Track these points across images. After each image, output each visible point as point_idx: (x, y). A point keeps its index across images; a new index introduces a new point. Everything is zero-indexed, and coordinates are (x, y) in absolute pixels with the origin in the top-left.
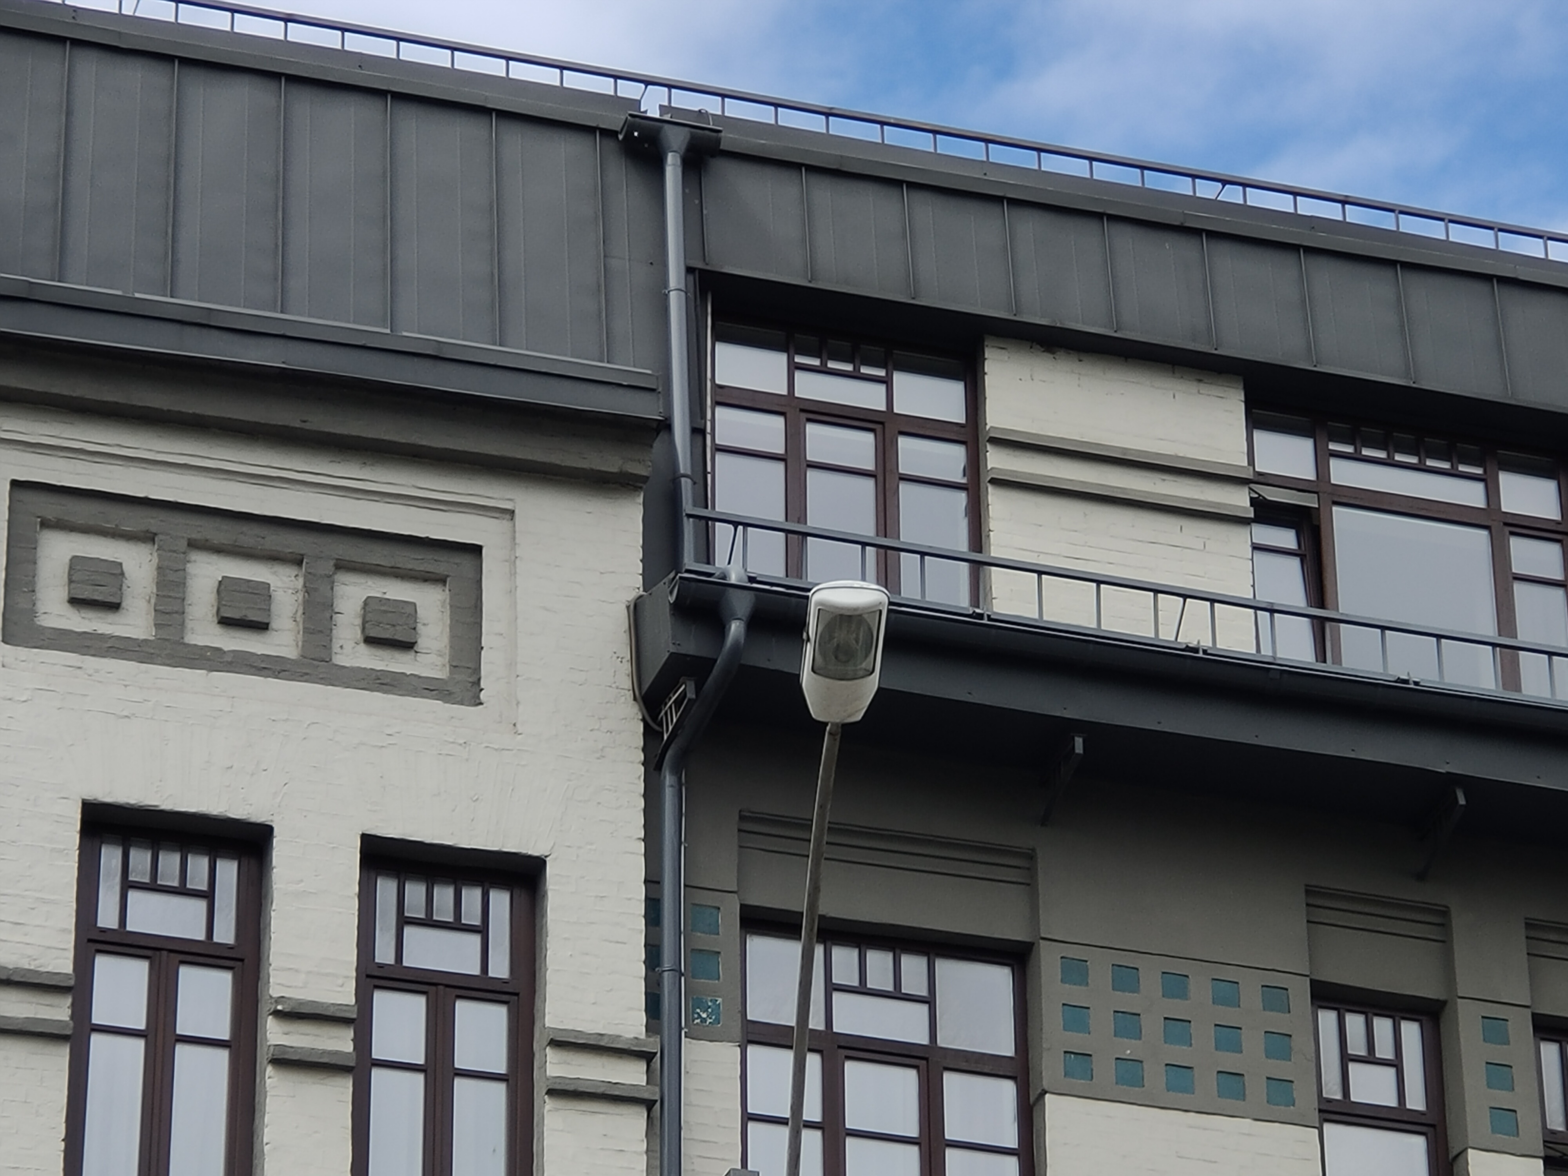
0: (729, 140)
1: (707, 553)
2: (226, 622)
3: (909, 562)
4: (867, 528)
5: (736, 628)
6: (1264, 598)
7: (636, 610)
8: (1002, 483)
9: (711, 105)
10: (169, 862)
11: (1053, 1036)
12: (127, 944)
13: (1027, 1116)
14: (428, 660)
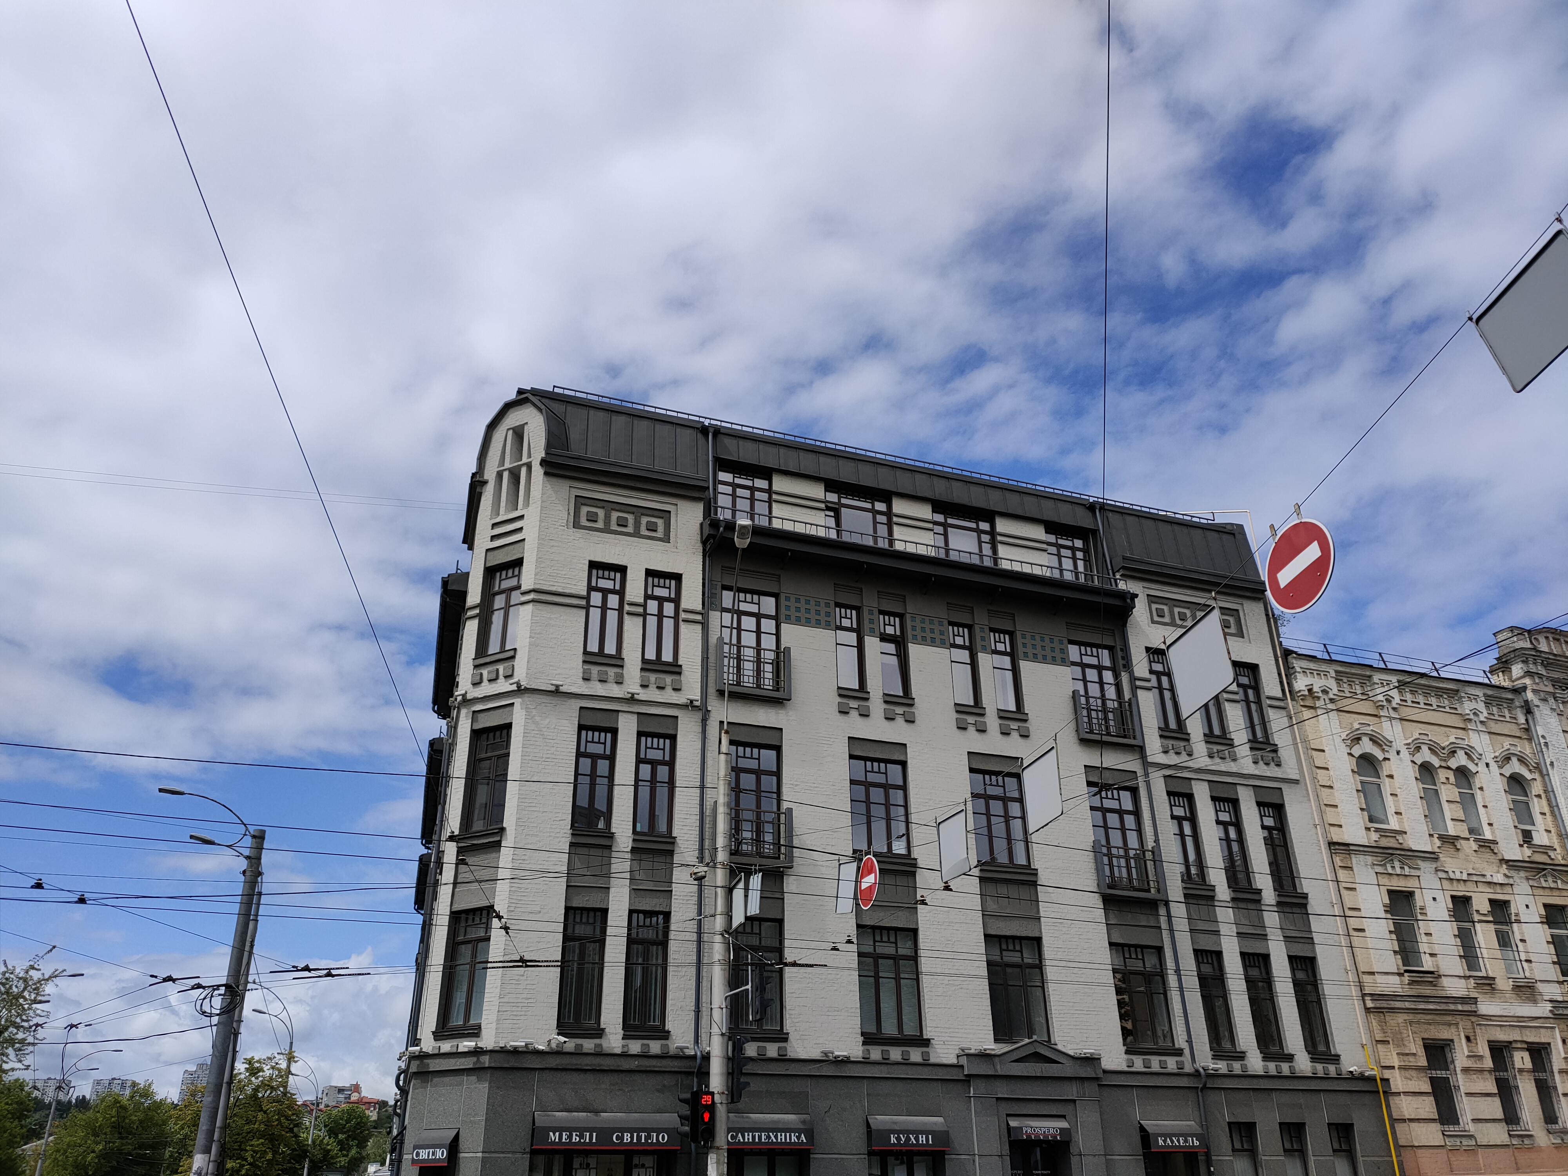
0: (722, 430)
1: (716, 514)
2: (618, 525)
3: (756, 516)
4: (748, 509)
5: (721, 529)
6: (827, 525)
7: (701, 525)
8: (776, 501)
9: (719, 423)
10: (606, 573)
11: (783, 612)
12: (597, 589)
13: (778, 627)
14: (660, 534)
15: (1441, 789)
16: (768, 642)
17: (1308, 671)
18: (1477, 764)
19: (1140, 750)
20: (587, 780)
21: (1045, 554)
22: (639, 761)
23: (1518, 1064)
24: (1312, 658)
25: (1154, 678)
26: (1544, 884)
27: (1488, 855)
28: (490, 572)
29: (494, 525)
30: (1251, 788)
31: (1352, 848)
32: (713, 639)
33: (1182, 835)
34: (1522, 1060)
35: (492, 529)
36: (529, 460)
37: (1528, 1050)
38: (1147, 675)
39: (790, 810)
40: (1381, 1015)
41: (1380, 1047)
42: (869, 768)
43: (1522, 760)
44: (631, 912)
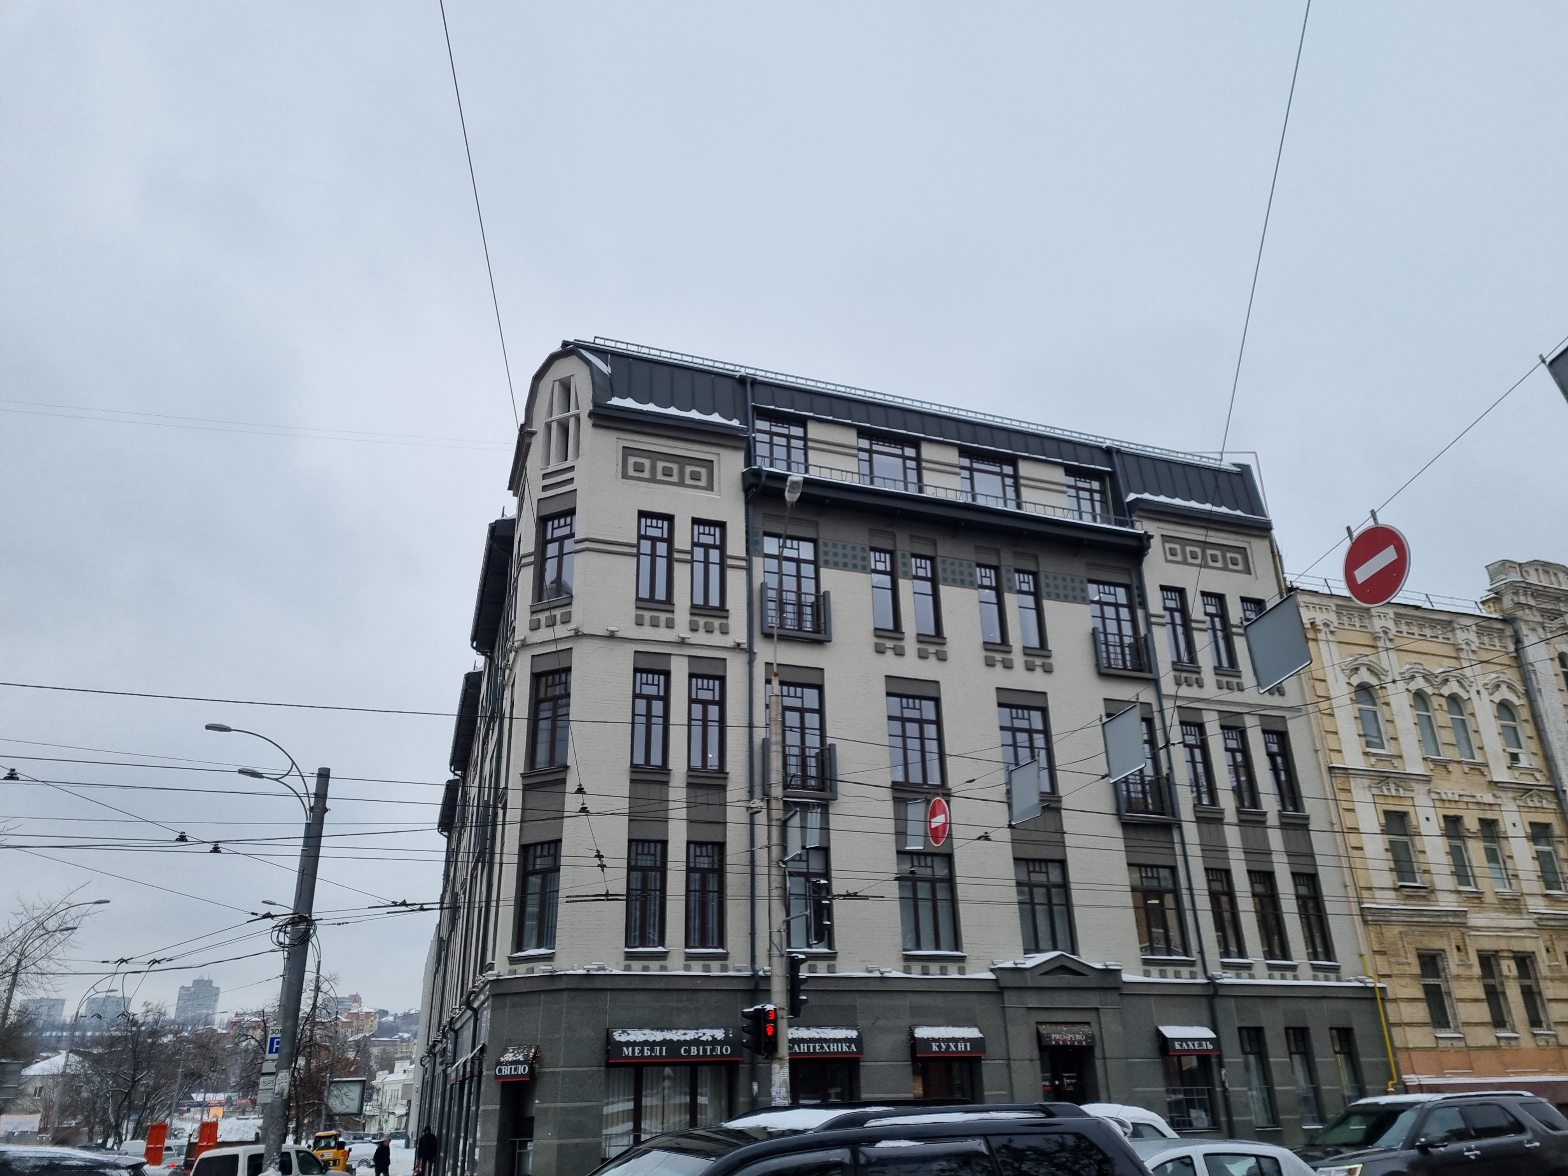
0: (761, 380)
1: (755, 463)
2: (664, 475)
3: (794, 465)
4: (785, 458)
5: (763, 478)
6: (861, 474)
7: (742, 474)
8: (812, 449)
10: (655, 522)
11: (822, 558)
12: (646, 537)
13: (817, 572)
14: (703, 483)
15: (1435, 716)
16: (808, 586)
17: (1311, 606)
18: (1468, 692)
19: (1155, 683)
20: (643, 720)
21: (1065, 496)
22: (692, 701)
23: (1505, 972)
24: (1315, 593)
25: (1167, 614)
26: (1530, 804)
27: (1478, 778)
28: (543, 521)
29: (545, 476)
30: (1257, 717)
31: (1350, 771)
32: (756, 585)
33: (1193, 762)
34: (1509, 968)
35: (543, 479)
36: (577, 411)
37: (1513, 958)
38: (1161, 612)
39: (834, 745)
40: (1378, 927)
41: (1377, 956)
42: (905, 705)
43: (1510, 687)
44: (689, 843)
